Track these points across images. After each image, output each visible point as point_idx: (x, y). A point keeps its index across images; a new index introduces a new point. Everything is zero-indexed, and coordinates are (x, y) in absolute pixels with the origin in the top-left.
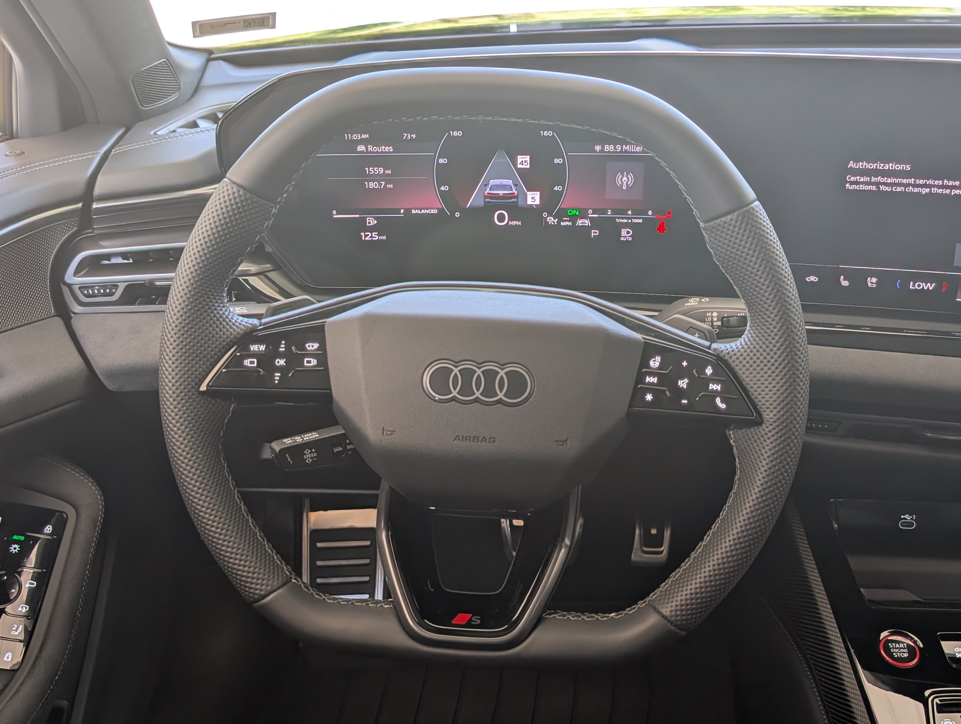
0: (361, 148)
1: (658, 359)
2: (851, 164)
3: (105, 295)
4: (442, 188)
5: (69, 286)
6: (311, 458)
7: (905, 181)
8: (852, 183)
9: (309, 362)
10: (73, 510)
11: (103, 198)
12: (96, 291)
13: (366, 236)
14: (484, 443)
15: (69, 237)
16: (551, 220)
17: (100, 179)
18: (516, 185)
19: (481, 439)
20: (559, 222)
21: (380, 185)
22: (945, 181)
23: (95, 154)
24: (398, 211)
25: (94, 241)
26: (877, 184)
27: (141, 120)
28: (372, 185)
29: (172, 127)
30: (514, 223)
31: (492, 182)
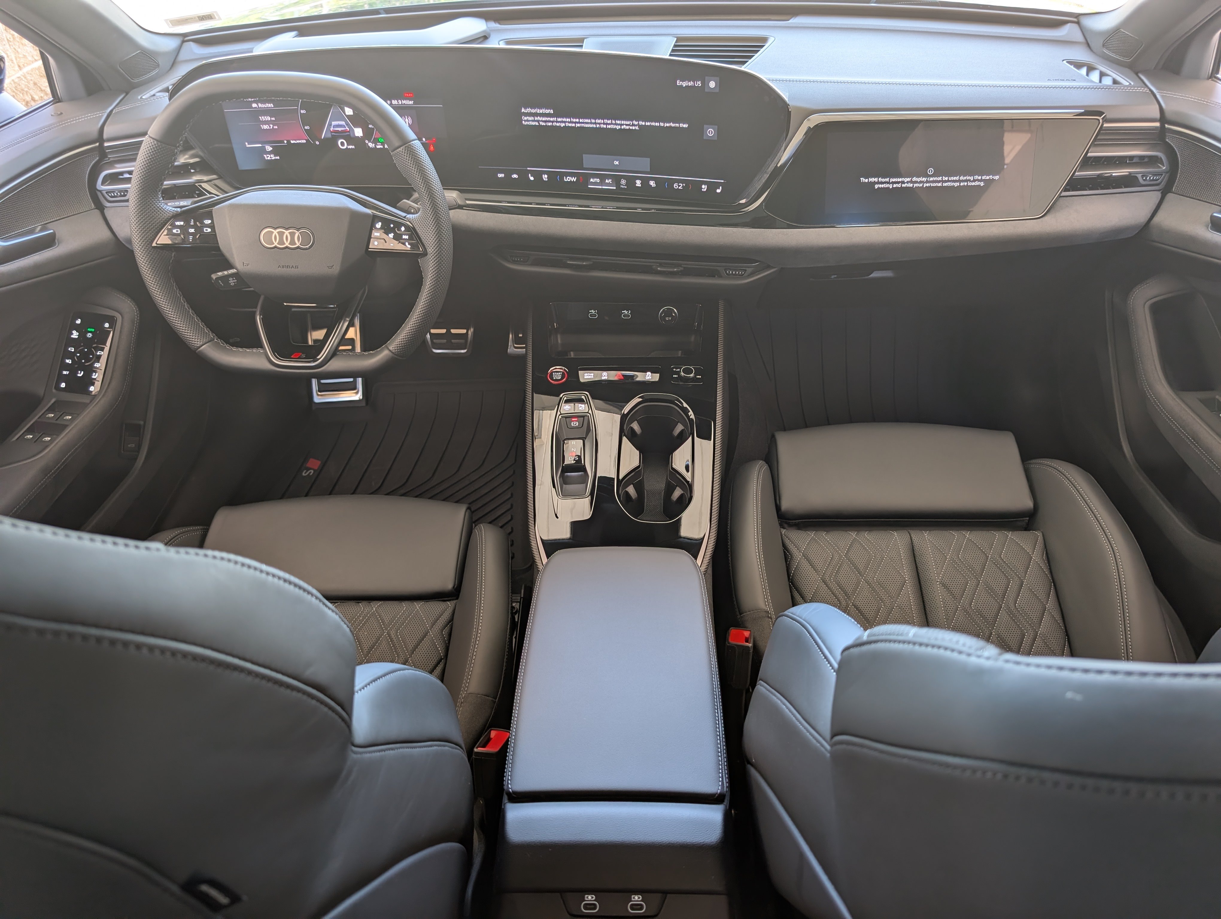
0: (254, 105)
1: (380, 223)
2: (523, 110)
3: (121, 196)
4: (306, 128)
5: (100, 191)
6: (234, 283)
7: (552, 119)
8: (525, 121)
9: (206, 230)
10: (120, 316)
11: (110, 140)
12: (116, 194)
13: (267, 157)
14: (293, 269)
15: (96, 162)
16: (371, 145)
17: (105, 128)
18: (347, 125)
19: (291, 267)
20: (375, 146)
21: (270, 127)
22: (572, 119)
23: (103, 113)
24: (282, 142)
25: (112, 164)
26: (538, 121)
27: (134, 88)
28: (265, 127)
29: (152, 93)
30: (350, 147)
31: (334, 123)
